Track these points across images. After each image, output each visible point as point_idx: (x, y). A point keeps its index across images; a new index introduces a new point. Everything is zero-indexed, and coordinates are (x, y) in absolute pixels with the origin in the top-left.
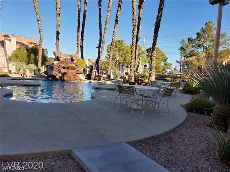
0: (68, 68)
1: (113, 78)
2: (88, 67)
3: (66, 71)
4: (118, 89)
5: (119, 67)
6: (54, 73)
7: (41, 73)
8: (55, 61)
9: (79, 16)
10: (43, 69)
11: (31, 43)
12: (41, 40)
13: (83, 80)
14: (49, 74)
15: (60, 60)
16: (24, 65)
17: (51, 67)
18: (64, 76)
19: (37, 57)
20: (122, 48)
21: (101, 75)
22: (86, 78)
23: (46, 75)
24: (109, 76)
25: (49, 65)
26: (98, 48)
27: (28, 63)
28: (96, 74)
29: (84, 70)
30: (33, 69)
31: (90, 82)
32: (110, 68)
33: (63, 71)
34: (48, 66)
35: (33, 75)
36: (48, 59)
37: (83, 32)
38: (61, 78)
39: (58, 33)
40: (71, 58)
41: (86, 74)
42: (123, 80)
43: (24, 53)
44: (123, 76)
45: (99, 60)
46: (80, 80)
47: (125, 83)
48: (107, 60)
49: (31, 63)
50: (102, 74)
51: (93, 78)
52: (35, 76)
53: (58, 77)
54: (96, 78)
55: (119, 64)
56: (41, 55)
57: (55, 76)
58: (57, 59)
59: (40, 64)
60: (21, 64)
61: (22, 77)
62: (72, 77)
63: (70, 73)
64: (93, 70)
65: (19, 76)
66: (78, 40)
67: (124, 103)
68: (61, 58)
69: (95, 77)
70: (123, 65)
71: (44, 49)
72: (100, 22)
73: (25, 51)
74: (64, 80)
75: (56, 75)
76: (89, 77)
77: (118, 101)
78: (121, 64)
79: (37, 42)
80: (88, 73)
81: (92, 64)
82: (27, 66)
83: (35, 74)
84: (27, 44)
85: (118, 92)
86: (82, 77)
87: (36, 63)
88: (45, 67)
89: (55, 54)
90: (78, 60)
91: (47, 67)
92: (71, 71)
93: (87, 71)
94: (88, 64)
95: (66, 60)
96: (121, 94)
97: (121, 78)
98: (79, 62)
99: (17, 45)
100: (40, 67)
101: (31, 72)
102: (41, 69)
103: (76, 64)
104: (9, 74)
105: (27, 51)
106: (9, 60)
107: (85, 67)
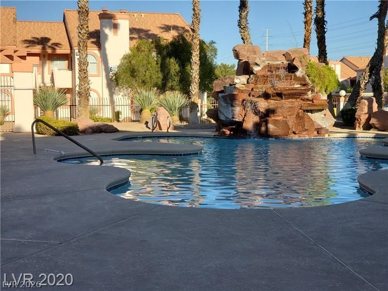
0: (280, 95)
2: (342, 86)
3: (272, 103)
6: (238, 113)
7: (199, 114)
8: (240, 77)
10: (204, 103)
11: (167, 28)
12: (196, 15)
13: (327, 131)
14: (222, 118)
15: (252, 73)
16: (152, 95)
17: (228, 97)
18: (267, 122)
19: (188, 68)
22: (336, 125)
23: (213, 122)
25: (222, 92)
26: (376, 19)
27: (162, 88)
28: (370, 107)
29: (330, 96)
30: (178, 106)
31: (352, 137)
33: (263, 105)
34: (220, 95)
35: (178, 123)
36: (217, 72)
38: (257, 126)
40: (286, 63)
41: (335, 109)
43: (151, 60)
46: (319, 130)
49: (172, 89)
51: (363, 122)
52: (182, 125)
53: (249, 125)
54: (373, 121)
56: (198, 62)
57: (240, 124)
58: (245, 69)
59: (194, 88)
60: (144, 92)
61: (148, 130)
62: (292, 121)
63: (286, 110)
65: (140, 128)
66: (307, 2)
68: (257, 64)
69: (368, 120)
73: (154, 54)
74: (266, 135)
75: (243, 120)
76: (347, 119)
80: (342, 107)
81: (354, 75)
82: (162, 97)
83: (181, 119)
84: (157, 32)
86: (324, 119)
87: (185, 86)
88: (208, 97)
89: (237, 56)
90: (309, 66)
91: (216, 96)
92: (287, 103)
93: (339, 101)
95: (270, 68)
98: (314, 73)
99: (131, 39)
100: (195, 99)
101: (172, 115)
102: (198, 102)
103: (303, 79)
104: (115, 125)
105: (159, 52)
106: (114, 82)
107: (333, 88)
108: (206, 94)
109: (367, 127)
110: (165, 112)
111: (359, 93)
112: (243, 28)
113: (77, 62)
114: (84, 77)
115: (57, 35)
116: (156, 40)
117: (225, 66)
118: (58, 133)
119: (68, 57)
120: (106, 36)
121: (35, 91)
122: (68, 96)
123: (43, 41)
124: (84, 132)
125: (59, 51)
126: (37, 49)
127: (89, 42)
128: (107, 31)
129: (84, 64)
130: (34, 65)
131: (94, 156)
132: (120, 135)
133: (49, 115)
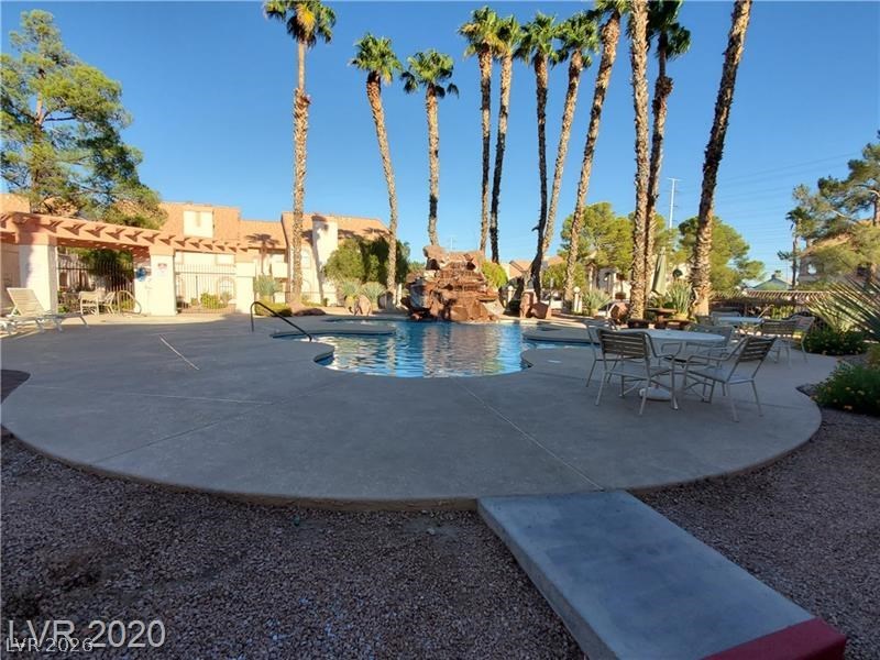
0: (460, 287)
1: (580, 311)
2: (510, 283)
3: (454, 294)
4: (598, 341)
5: (598, 280)
6: (426, 301)
7: (394, 302)
8: (429, 272)
9: (486, 152)
10: (399, 293)
11: (370, 231)
12: (393, 220)
13: (498, 318)
14: (413, 305)
15: (438, 269)
16: (355, 284)
17: (418, 288)
18: (449, 310)
19: (386, 263)
20: (606, 225)
21: (547, 303)
22: (505, 313)
23: (406, 308)
24: (569, 306)
25: (413, 283)
26: (537, 231)
27: (365, 280)
28: (531, 300)
29: (500, 290)
30: (377, 295)
31: (517, 323)
32: (571, 281)
33: (447, 295)
34: (412, 286)
35: (377, 309)
36: (411, 268)
37: (496, 192)
38: (442, 312)
39: (433, 201)
40: (466, 262)
41: (505, 301)
42: (609, 315)
43: (355, 256)
44: (610, 305)
45: (540, 263)
46: (491, 317)
47: (617, 323)
48: (561, 260)
49: (371, 280)
50: (549, 299)
51: (526, 311)
52: (380, 310)
53: (434, 312)
54: (533, 311)
55: (600, 272)
56: (395, 259)
57: (428, 310)
58: (433, 265)
59: (391, 280)
60: (348, 282)
62: (470, 309)
63: (465, 299)
64: (526, 290)
65: (343, 312)
66: (484, 214)
67: (616, 379)
68: (442, 262)
69: (530, 310)
70: (607, 274)
71: (403, 243)
72: (543, 161)
73: (359, 251)
74: (449, 320)
75: (430, 307)
76: (514, 309)
77: (600, 374)
78: (603, 271)
79: (384, 226)
80: (509, 300)
81: (519, 275)
82: (363, 286)
83: (380, 306)
84: (361, 234)
85: (599, 351)
86: (495, 308)
87: (383, 280)
88: (403, 288)
89: (426, 254)
90: (485, 265)
91: (408, 286)
92: (463, 293)
93: (507, 294)
94: (511, 273)
95: (453, 266)
96: (608, 356)
97: (604, 308)
98: (488, 271)
99: (340, 238)
100: (391, 289)
101: (371, 302)
102: (394, 292)
103: (480, 275)
104: (324, 309)
105: (363, 251)
106: (323, 273)
107: (502, 284)
108: (400, 286)
109: (529, 315)
110: (365, 300)
111: (523, 288)
112: (431, 232)
113: (292, 255)
114: (298, 269)
115: (276, 233)
116: (360, 240)
117: (417, 264)
118: (276, 315)
119: (284, 252)
120: (318, 236)
121: (254, 279)
122: (284, 284)
123: (264, 238)
124: (296, 314)
125: (277, 246)
126: (259, 244)
127: (303, 240)
128: (320, 231)
129: (298, 257)
130: (255, 257)
131: (304, 334)
132: (328, 317)
133: (267, 299)
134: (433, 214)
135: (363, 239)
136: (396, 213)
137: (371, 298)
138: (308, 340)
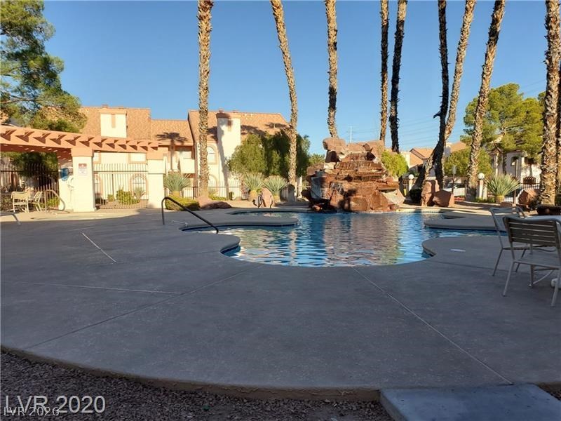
0: (360, 178)
1: (485, 197)
2: (411, 172)
3: (353, 185)
4: (505, 230)
5: (504, 165)
6: (326, 192)
7: (295, 194)
8: (329, 164)
10: (300, 185)
11: (272, 126)
12: (294, 115)
13: (398, 207)
14: (314, 197)
15: (338, 160)
16: (258, 178)
17: (318, 180)
18: (349, 200)
19: (287, 157)
20: (513, 108)
21: (450, 190)
22: (405, 202)
23: (307, 200)
24: (473, 193)
25: (314, 176)
26: (439, 117)
27: (267, 174)
28: (433, 188)
29: (400, 179)
30: (278, 188)
31: (418, 212)
32: (475, 168)
33: (346, 186)
34: (312, 178)
35: (279, 201)
36: (310, 160)
37: (395, 80)
38: (342, 203)
39: (332, 92)
40: (365, 152)
41: (405, 190)
42: (517, 201)
43: (257, 151)
44: (518, 191)
45: (443, 150)
46: (391, 207)
47: (525, 209)
48: (464, 146)
49: (274, 174)
50: (452, 186)
51: (427, 199)
52: (282, 203)
53: (334, 203)
54: (435, 199)
55: (506, 156)
56: (295, 152)
57: (327, 202)
58: (333, 157)
59: (292, 173)
60: (252, 176)
61: (255, 207)
62: (370, 199)
63: (365, 190)
64: (427, 178)
65: (248, 205)
66: (383, 103)
67: (525, 269)
68: (342, 153)
69: (432, 198)
70: (515, 159)
71: (302, 136)
72: (443, 47)
73: (261, 146)
74: (349, 210)
75: (331, 198)
76: (414, 198)
77: (507, 264)
78: (510, 156)
79: (285, 120)
80: (410, 188)
81: (421, 162)
82: (266, 180)
83: (282, 198)
84: (263, 129)
85: (506, 238)
86: (396, 198)
87: (284, 173)
88: (303, 181)
89: (326, 147)
90: (384, 155)
91: (308, 179)
92: (365, 184)
93: (408, 183)
94: (410, 161)
95: (353, 157)
96: (516, 245)
97: (512, 195)
98: (388, 160)
99: (243, 134)
100: (293, 182)
101: (274, 195)
102: (295, 184)
103: (379, 165)
104: (229, 202)
105: (265, 145)
106: (228, 167)
107: (403, 173)
108: (301, 178)
109: (431, 204)
110: (269, 192)
111: (424, 176)
112: (331, 125)
113: (199, 152)
114: (204, 164)
115: (184, 132)
116: (262, 134)
117: (317, 156)
118: (184, 209)
119: (192, 149)
120: (222, 133)
121: (165, 175)
122: (192, 179)
123: (173, 136)
124: (204, 208)
125: (186, 144)
126: (168, 142)
127: (209, 136)
128: (224, 128)
129: (204, 153)
130: (164, 155)
131: (210, 226)
132: (233, 211)
133: (176, 195)
134: (332, 106)
135: (265, 133)
136: (297, 107)
137: (273, 191)
138: (215, 232)
